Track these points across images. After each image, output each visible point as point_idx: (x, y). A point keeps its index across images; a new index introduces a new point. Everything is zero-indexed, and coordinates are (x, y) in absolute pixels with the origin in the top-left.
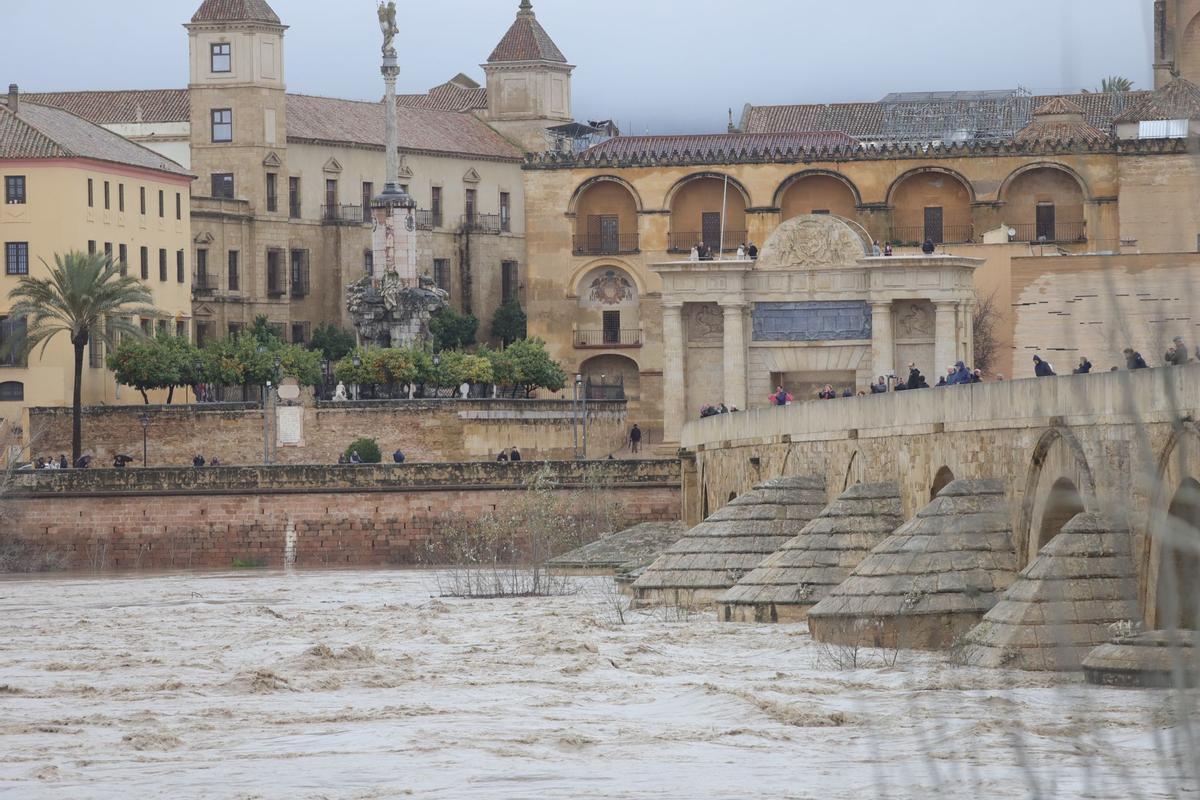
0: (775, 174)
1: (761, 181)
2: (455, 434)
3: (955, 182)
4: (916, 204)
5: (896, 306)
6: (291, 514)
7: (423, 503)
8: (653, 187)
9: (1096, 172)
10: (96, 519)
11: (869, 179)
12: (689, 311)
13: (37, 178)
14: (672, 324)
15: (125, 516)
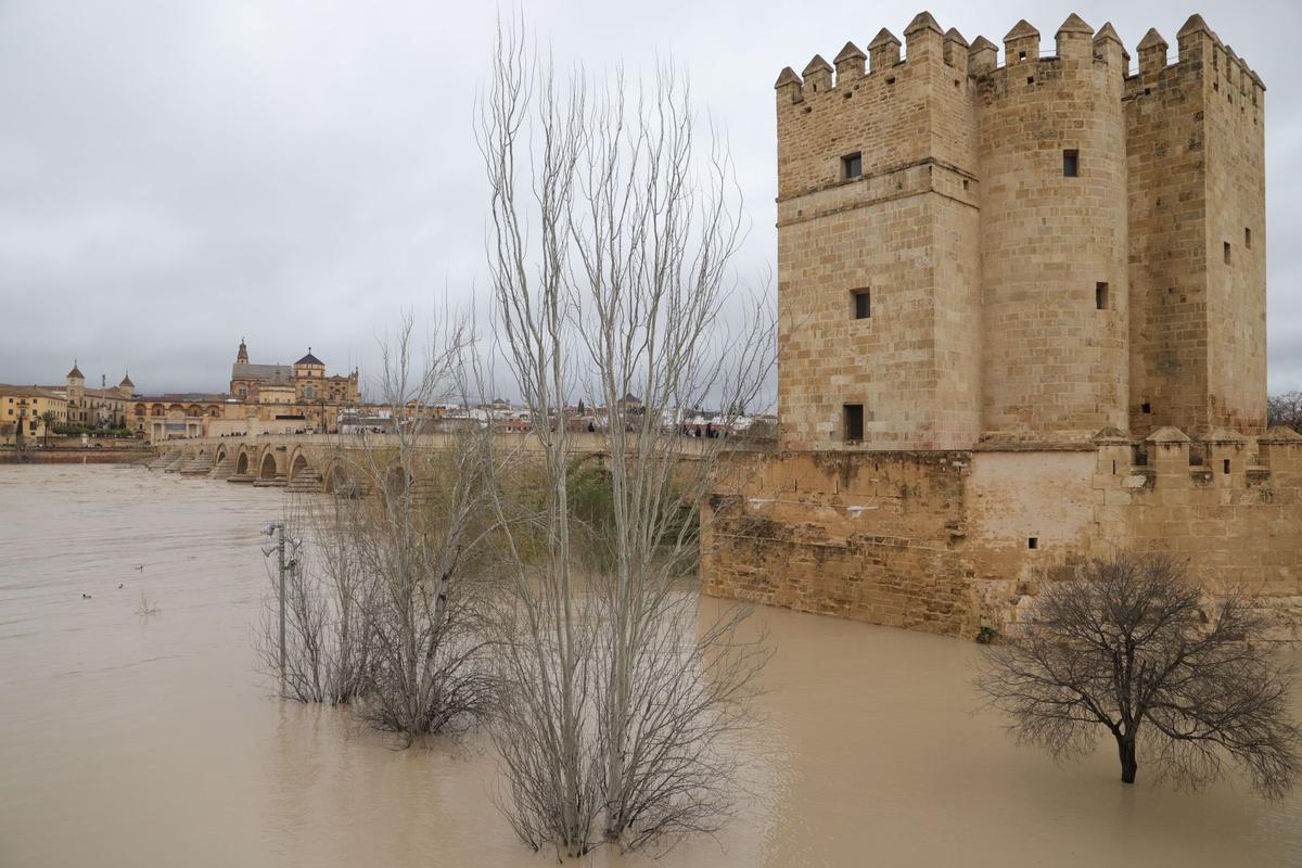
0: (170, 404)
1: (167, 405)
2: (114, 443)
3: (199, 407)
4: (193, 410)
5: (190, 425)
6: (85, 455)
7: (109, 454)
8: (149, 405)
9: (221, 406)
10: (49, 455)
11: (185, 406)
12: (156, 425)
13: (39, 400)
14: (152, 427)
15: (55, 454)
